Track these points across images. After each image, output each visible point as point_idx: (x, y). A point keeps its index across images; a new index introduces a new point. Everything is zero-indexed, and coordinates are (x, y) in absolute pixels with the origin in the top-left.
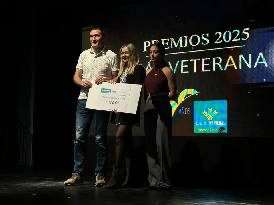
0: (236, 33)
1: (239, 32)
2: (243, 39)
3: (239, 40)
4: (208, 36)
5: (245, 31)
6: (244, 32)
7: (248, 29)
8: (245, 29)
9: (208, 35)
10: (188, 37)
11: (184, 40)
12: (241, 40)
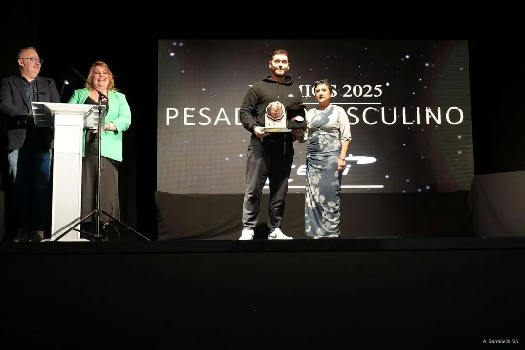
0: (367, 88)
1: (370, 88)
2: (375, 96)
3: (371, 96)
4: (335, 88)
5: (378, 87)
6: (376, 89)
7: (380, 86)
8: (377, 86)
9: (335, 86)
10: (310, 86)
11: (304, 88)
12: (373, 96)
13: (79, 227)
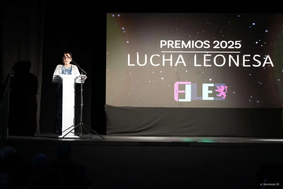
13: (73, 131)
